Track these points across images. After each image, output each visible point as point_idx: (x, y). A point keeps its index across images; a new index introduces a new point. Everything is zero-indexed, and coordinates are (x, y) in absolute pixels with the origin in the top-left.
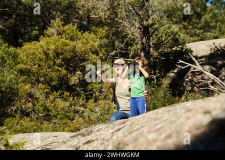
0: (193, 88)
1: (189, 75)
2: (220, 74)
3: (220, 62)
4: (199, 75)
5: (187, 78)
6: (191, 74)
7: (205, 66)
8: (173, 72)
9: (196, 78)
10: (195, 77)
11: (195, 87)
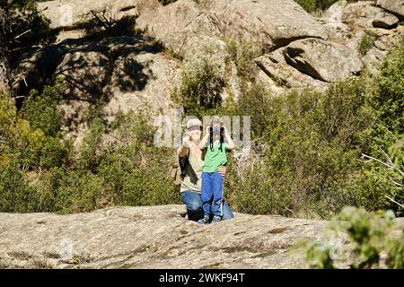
0: (72, 90)
1: (64, 68)
2: (116, 67)
3: (113, 47)
4: (80, 68)
5: (61, 73)
6: (67, 67)
7: (90, 53)
8: (29, 62)
9: (77, 73)
10: (74, 71)
11: (77, 89)
